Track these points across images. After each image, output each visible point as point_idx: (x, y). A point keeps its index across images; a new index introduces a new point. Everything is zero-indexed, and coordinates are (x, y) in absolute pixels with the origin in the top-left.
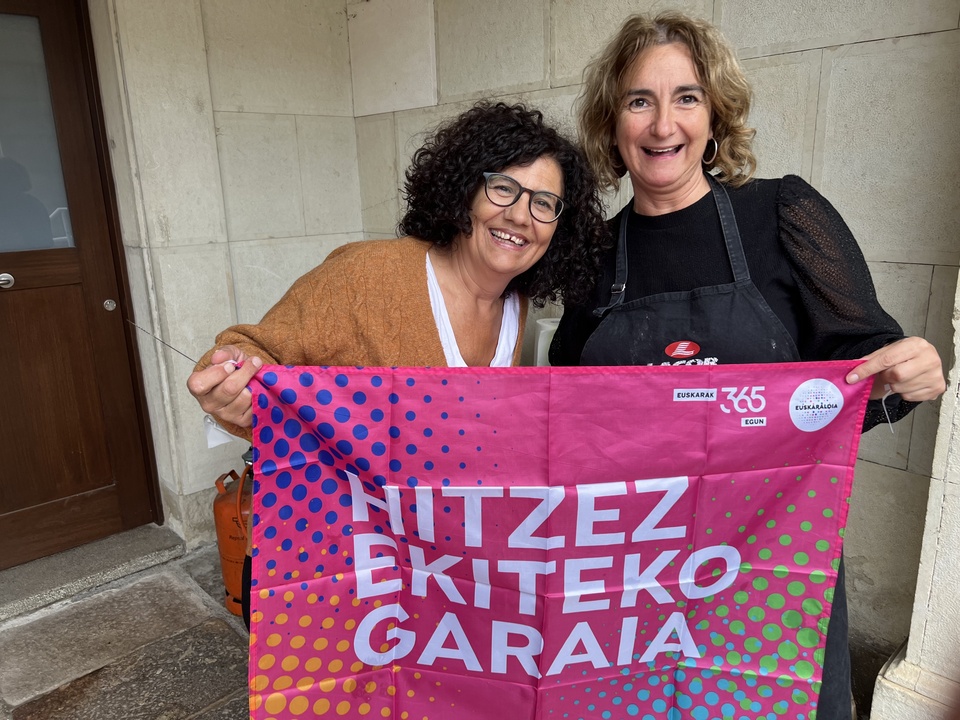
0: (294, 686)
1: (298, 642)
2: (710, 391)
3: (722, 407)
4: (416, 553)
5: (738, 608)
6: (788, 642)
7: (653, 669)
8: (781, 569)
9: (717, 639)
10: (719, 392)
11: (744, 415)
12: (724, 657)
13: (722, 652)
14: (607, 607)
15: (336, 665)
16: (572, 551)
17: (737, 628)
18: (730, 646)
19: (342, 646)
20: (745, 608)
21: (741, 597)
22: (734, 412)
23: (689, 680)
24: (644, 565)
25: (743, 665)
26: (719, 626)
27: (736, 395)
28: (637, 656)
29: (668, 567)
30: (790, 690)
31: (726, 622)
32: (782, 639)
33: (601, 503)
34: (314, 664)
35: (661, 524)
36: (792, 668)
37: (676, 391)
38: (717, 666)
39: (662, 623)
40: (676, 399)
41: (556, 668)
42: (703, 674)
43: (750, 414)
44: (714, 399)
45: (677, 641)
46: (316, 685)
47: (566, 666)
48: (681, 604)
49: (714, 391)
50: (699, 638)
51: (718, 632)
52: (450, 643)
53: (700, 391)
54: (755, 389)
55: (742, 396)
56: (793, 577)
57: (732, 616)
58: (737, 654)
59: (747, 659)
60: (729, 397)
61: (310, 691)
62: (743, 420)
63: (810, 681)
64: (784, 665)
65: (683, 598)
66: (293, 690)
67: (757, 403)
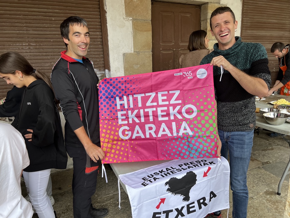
1: (108, 132)
2: (181, 73)
3: (184, 76)
4: (130, 112)
5: (199, 121)
7: (182, 138)
9: (196, 129)
10: (183, 73)
11: (188, 76)
13: (198, 132)
14: (168, 119)
15: (116, 138)
16: (158, 106)
17: (200, 126)
18: (199, 131)
19: (117, 134)
20: (201, 121)
21: (199, 118)
22: (186, 76)
23: (191, 140)
24: (174, 109)
26: (195, 126)
27: (186, 73)
28: (178, 134)
29: (179, 110)
31: (197, 125)
32: (210, 127)
33: (163, 95)
34: (112, 137)
35: (176, 100)
37: (175, 74)
39: (181, 124)
40: (175, 75)
41: (159, 135)
43: (189, 76)
44: (182, 74)
45: (186, 130)
47: (162, 135)
48: (184, 119)
49: (182, 73)
50: (192, 129)
51: (196, 128)
52: (138, 132)
53: (179, 73)
54: (189, 72)
55: (187, 73)
57: (198, 123)
60: (185, 74)
62: (188, 77)
65: (185, 117)
67: (190, 74)
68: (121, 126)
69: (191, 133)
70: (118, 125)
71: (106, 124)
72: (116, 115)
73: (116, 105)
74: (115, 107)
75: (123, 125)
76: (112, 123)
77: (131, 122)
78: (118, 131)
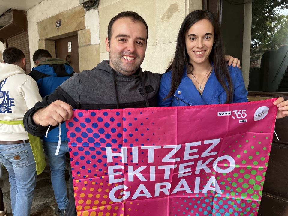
0: (91, 208)
1: (90, 196)
3: (233, 117)
4: (130, 168)
5: (235, 178)
6: (250, 189)
7: (206, 196)
8: (249, 167)
9: (228, 188)
10: (232, 112)
11: (240, 119)
12: (230, 194)
13: (229, 192)
15: (104, 202)
17: (234, 185)
18: (232, 190)
20: (237, 178)
21: (236, 175)
22: (236, 118)
25: (236, 196)
26: (227, 183)
27: (237, 113)
30: (251, 204)
31: (230, 183)
33: (192, 148)
34: (96, 202)
35: (210, 152)
36: (252, 197)
38: (228, 196)
42: (223, 199)
43: (242, 119)
45: (214, 187)
46: (98, 208)
50: (222, 187)
52: (142, 192)
53: (226, 112)
54: (243, 111)
55: (239, 113)
56: (253, 169)
57: (232, 181)
58: (234, 193)
59: (237, 194)
60: (235, 114)
61: (96, 210)
63: (257, 201)
64: (249, 196)
66: (91, 210)
67: (244, 115)
68: (113, 185)
69: (220, 192)
70: (109, 185)
71: (86, 185)
72: (105, 172)
73: (105, 157)
74: (103, 159)
75: (116, 185)
76: (96, 183)
77: (131, 179)
78: (108, 194)
